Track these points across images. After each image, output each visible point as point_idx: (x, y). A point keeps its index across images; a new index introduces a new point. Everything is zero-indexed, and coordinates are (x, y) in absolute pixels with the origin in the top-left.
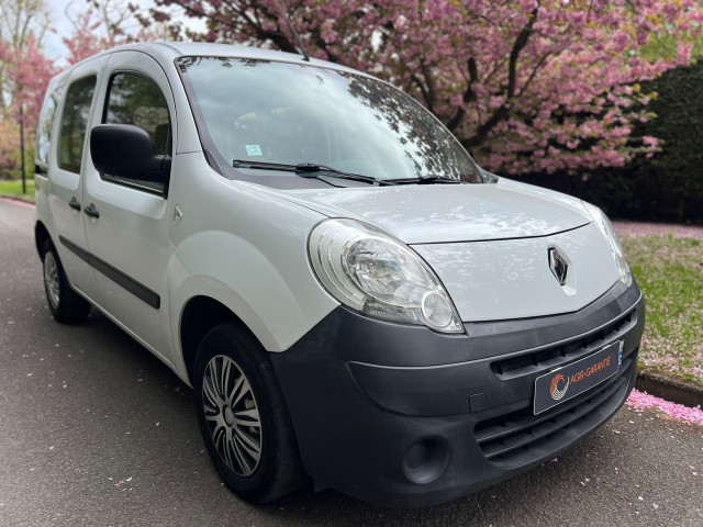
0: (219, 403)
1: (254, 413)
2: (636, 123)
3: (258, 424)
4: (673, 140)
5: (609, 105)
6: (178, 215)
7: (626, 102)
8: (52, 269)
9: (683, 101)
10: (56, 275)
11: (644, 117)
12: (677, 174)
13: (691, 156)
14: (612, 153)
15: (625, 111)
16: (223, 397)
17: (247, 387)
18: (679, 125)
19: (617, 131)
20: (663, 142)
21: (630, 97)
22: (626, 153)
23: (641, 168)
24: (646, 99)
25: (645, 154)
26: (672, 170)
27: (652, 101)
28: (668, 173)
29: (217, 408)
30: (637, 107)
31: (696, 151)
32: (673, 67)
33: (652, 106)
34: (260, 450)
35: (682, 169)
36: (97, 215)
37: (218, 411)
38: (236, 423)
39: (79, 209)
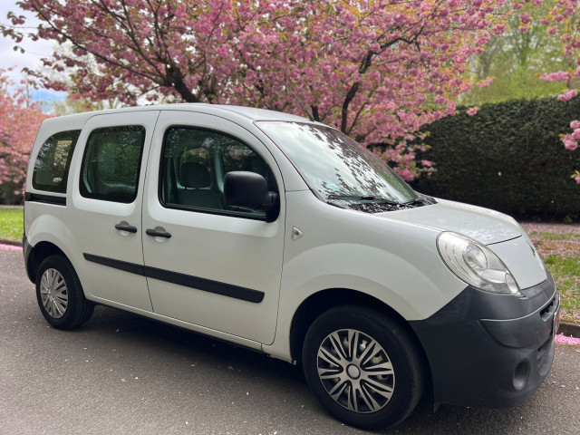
0: (344, 363)
1: (388, 365)
2: (417, 151)
3: (392, 372)
4: (439, 162)
5: (399, 139)
6: (297, 233)
7: (411, 137)
8: (58, 285)
9: (444, 136)
10: (65, 288)
11: (424, 148)
12: (444, 185)
13: (452, 172)
14: (406, 171)
15: (409, 142)
16: (349, 359)
17: (378, 348)
18: (442, 152)
19: (406, 156)
20: (434, 164)
21: (413, 134)
22: (414, 172)
23: (421, 181)
24: (423, 136)
25: (426, 173)
26: (441, 182)
27: (426, 138)
28: (438, 184)
30: (418, 141)
31: (455, 170)
32: (445, 116)
33: (427, 141)
34: (392, 390)
35: (447, 181)
36: (168, 236)
37: (341, 369)
38: (365, 375)
39: (133, 230)
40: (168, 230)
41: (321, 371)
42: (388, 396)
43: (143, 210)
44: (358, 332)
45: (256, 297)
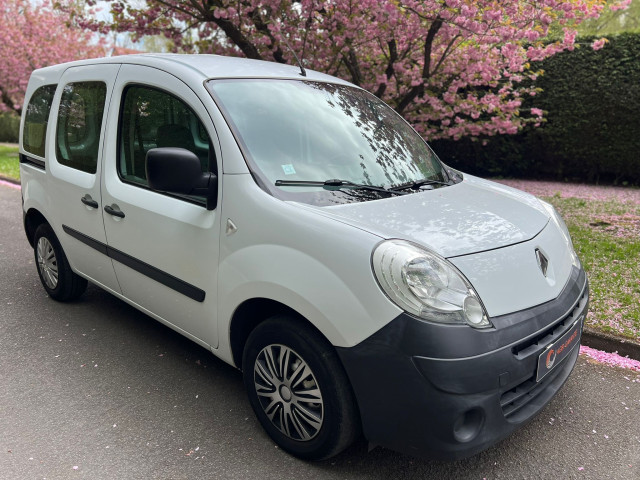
0: (276, 382)
1: (317, 392)
2: (525, 96)
3: (321, 401)
4: (555, 111)
5: (504, 80)
6: (232, 227)
7: (519, 78)
8: (49, 255)
9: (564, 77)
10: (54, 259)
11: (533, 92)
12: (558, 140)
13: (570, 125)
14: (507, 122)
15: (516, 85)
16: (281, 378)
17: (308, 372)
18: (560, 98)
19: (510, 103)
20: (547, 112)
21: (522, 74)
22: (519, 122)
23: (529, 135)
24: (535, 76)
25: (533, 123)
26: (554, 136)
27: (539, 78)
28: (551, 139)
29: (274, 388)
30: (527, 83)
31: (574, 121)
32: (561, 51)
33: (540, 82)
34: (321, 421)
35: (562, 135)
36: (122, 215)
37: (274, 389)
38: (295, 400)
39: (95, 206)
40: (123, 209)
41: (258, 386)
42: (318, 426)
43: (101, 183)
44: (289, 350)
45: (198, 295)
